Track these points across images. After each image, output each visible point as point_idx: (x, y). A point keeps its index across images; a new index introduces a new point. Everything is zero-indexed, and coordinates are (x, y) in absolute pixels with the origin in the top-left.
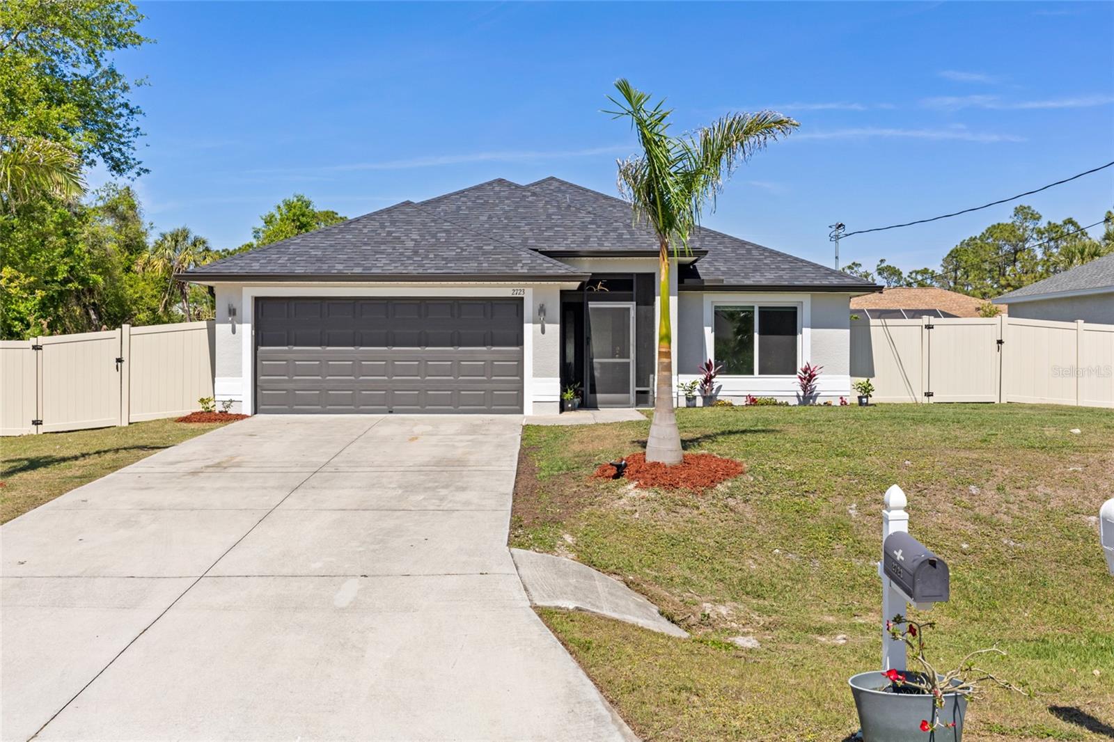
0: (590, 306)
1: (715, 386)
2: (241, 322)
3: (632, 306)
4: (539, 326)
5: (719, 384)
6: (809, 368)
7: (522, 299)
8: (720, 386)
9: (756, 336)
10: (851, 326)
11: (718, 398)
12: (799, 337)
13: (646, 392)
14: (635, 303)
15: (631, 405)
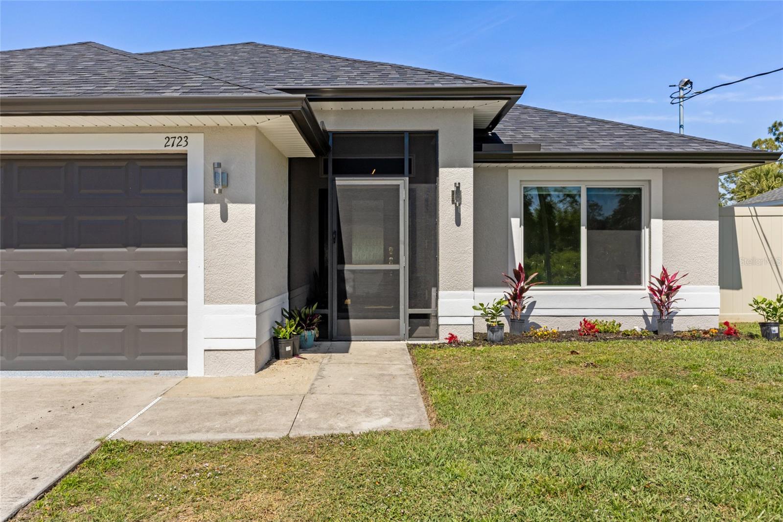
0: (338, 183)
1: (526, 302)
3: (402, 182)
4: (216, 207)
5: (531, 300)
6: (667, 276)
7: (183, 157)
8: (534, 302)
9: (584, 230)
10: (720, 216)
11: (531, 320)
12: (645, 232)
13: (426, 316)
14: (407, 179)
15: (402, 336)
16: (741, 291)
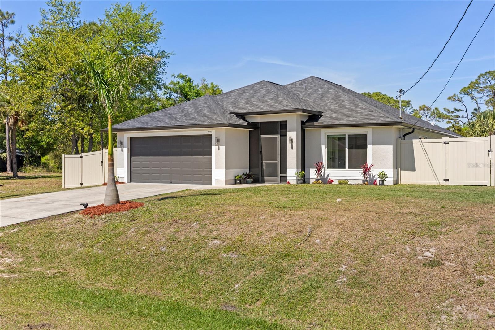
0: (261, 137)
1: (326, 174)
2: (124, 148)
3: (278, 136)
6: (366, 166)
7: (211, 135)
8: (329, 174)
9: (347, 150)
12: (367, 150)
13: (285, 177)
14: (279, 135)
15: (278, 182)
16: (415, 172)
